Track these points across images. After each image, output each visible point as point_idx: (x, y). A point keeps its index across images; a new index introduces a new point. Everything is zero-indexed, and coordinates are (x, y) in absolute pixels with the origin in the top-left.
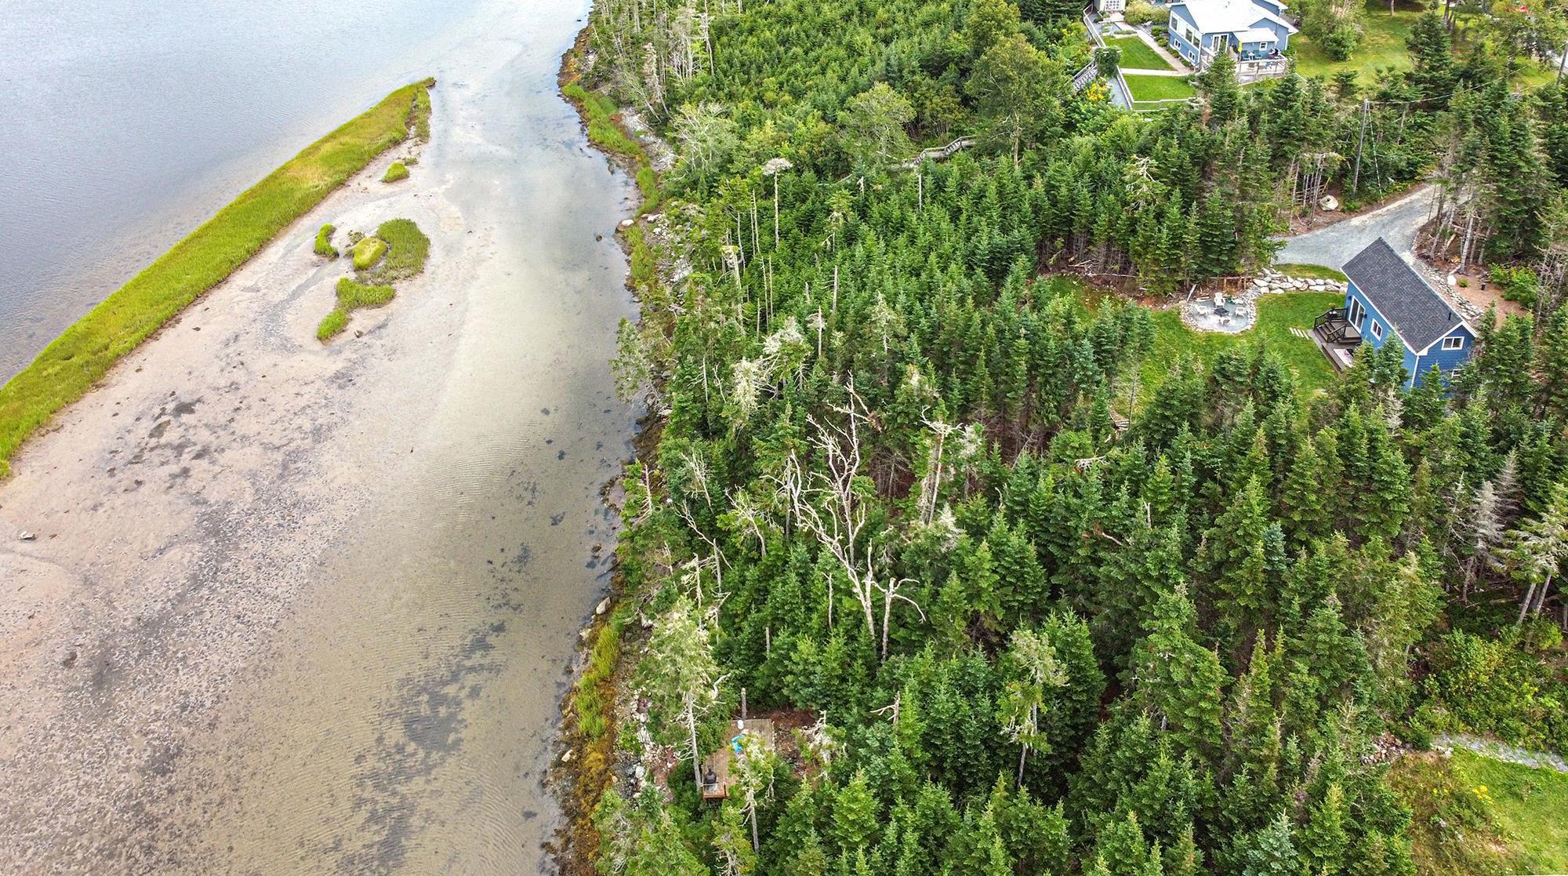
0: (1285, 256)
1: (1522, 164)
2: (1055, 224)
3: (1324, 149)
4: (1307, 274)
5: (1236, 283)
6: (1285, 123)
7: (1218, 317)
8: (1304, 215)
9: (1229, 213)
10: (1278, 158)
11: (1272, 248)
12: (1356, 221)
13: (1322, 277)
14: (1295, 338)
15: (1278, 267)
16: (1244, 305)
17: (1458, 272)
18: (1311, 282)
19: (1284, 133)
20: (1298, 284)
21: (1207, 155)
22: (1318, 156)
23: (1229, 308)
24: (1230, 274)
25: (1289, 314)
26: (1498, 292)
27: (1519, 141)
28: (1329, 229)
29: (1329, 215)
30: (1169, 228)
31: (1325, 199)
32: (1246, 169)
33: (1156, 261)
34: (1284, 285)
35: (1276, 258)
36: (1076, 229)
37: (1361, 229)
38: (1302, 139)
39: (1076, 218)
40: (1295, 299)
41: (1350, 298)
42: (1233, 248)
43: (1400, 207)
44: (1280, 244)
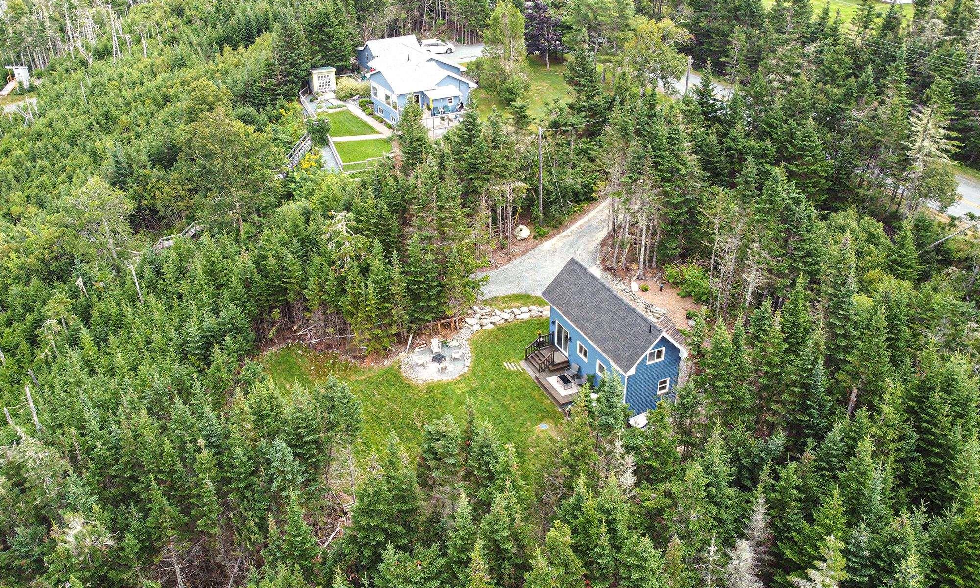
0: (490, 291)
1: (680, 166)
2: (270, 295)
3: (510, 180)
4: (513, 305)
5: (449, 326)
6: (471, 158)
7: (436, 364)
8: (502, 247)
9: (430, 257)
10: (470, 195)
11: (475, 286)
12: (547, 245)
13: (526, 305)
14: (509, 374)
15: (486, 302)
16: (459, 347)
17: (638, 278)
18: (516, 311)
19: (473, 169)
20: (506, 316)
21: (404, 201)
22: (506, 188)
23: (445, 353)
24: (441, 318)
25: (501, 348)
26: (673, 290)
27: (674, 145)
28: (525, 257)
29: (524, 244)
30: (374, 281)
31: (518, 229)
32: (441, 208)
33: (369, 318)
34: (493, 319)
35: (482, 294)
36: (290, 297)
37: (553, 252)
38: (489, 173)
39: (288, 286)
40: (505, 331)
41: (554, 322)
42: (441, 291)
43: (581, 226)
44: (483, 280)
